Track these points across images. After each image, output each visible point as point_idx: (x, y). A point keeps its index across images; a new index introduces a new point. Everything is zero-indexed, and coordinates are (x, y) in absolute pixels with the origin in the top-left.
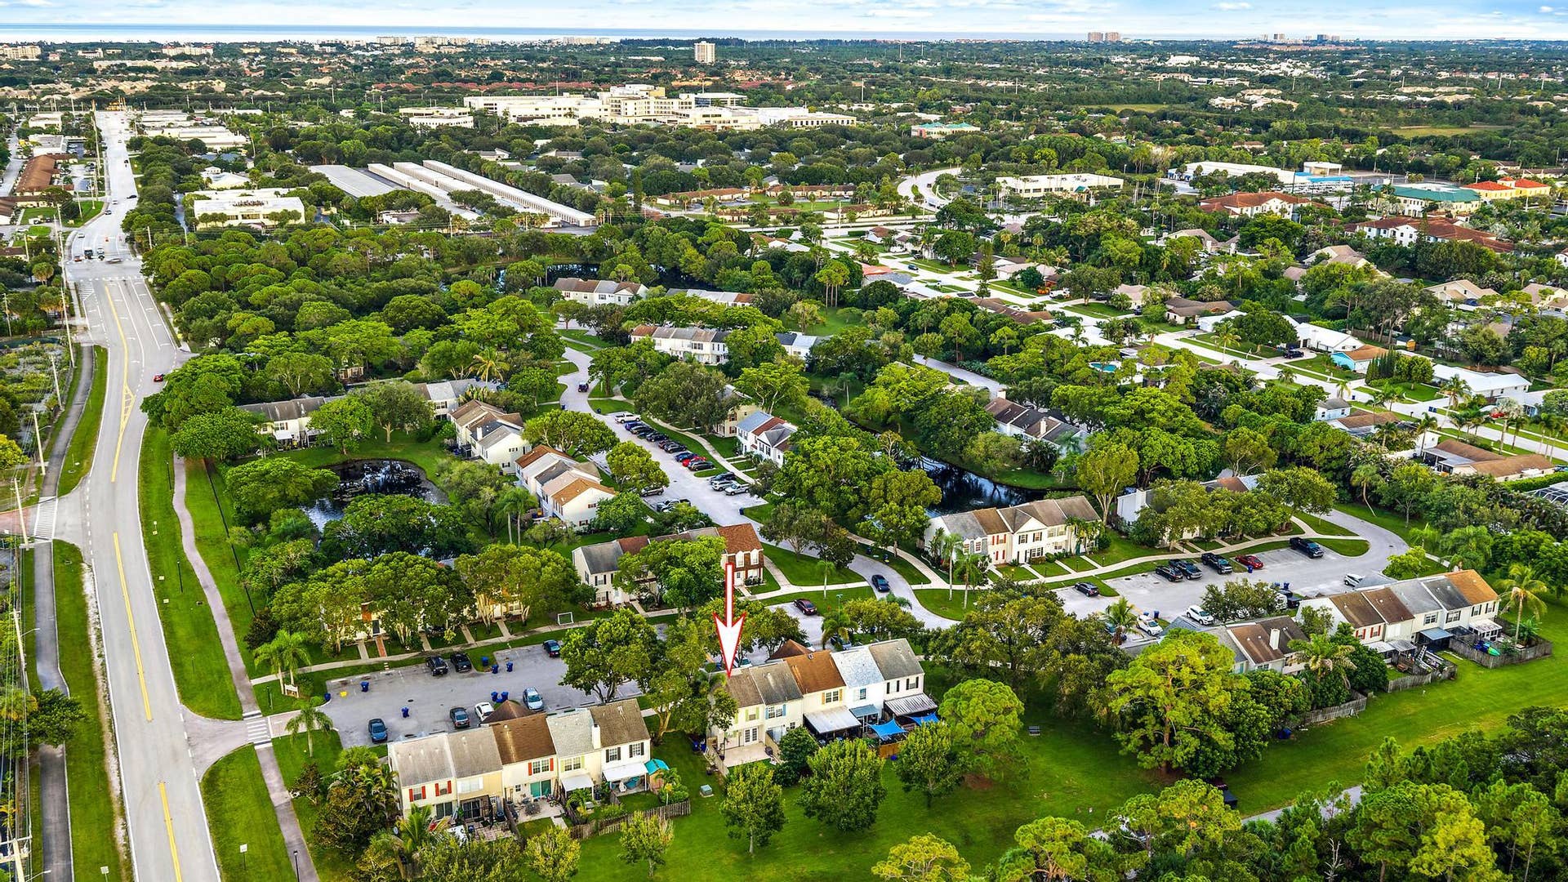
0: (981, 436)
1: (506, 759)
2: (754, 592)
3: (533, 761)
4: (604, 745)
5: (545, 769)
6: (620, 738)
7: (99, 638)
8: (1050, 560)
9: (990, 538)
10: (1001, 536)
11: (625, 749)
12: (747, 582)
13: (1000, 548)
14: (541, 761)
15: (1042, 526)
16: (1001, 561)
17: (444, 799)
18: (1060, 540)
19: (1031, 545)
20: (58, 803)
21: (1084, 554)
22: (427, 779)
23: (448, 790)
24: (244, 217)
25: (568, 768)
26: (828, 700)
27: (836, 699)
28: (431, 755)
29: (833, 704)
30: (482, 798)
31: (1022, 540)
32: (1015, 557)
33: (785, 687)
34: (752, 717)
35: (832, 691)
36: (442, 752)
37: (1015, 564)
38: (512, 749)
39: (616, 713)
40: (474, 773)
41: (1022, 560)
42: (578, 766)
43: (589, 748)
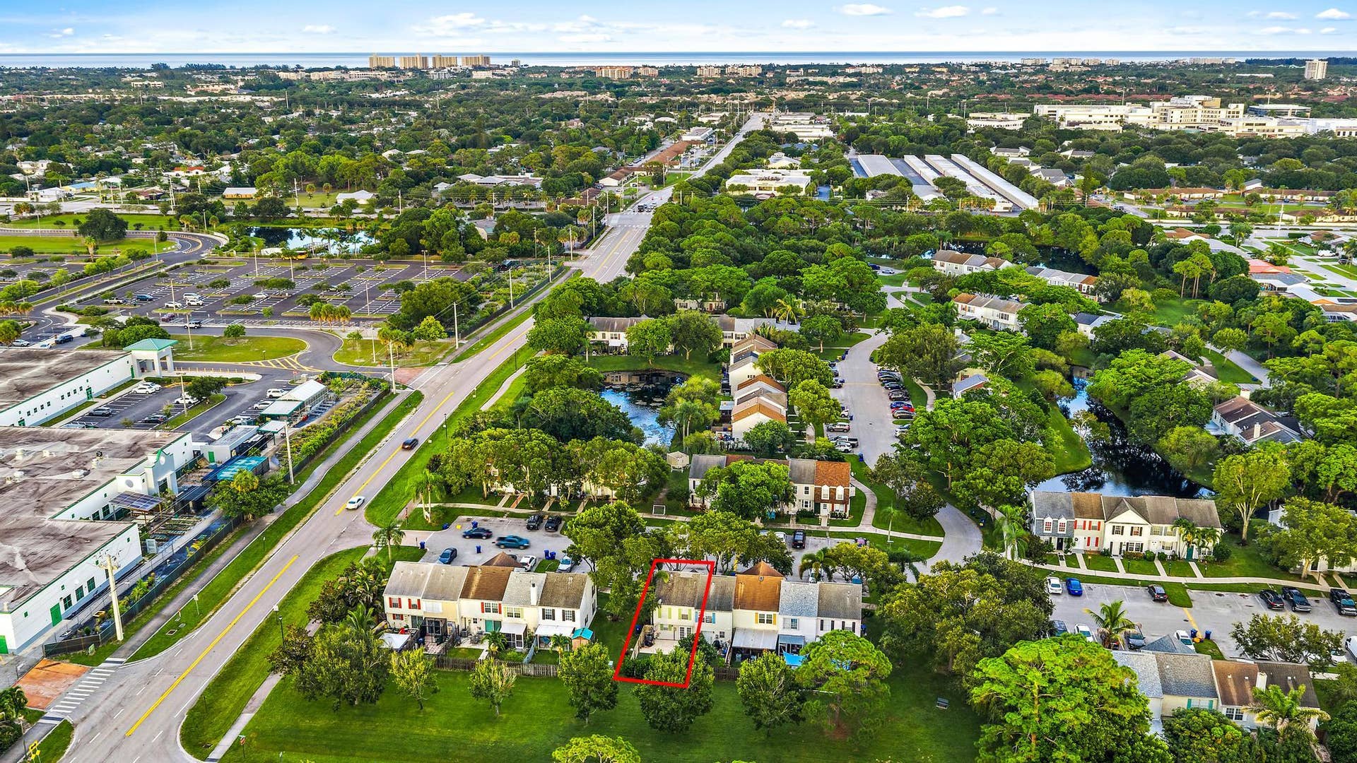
0: (1178, 428)
1: (465, 595)
2: (831, 523)
3: (485, 601)
4: (541, 604)
5: (495, 611)
6: (557, 602)
7: (369, 458)
8: (1149, 558)
9: (1080, 521)
10: (1095, 522)
11: (558, 612)
12: (833, 514)
13: (1093, 534)
14: (492, 603)
15: (1142, 521)
16: (1093, 547)
17: (415, 612)
18: (1169, 540)
19: (1126, 538)
20: (235, 552)
21: (1196, 561)
22: (403, 593)
23: (418, 606)
24: (760, 189)
25: (510, 615)
26: (762, 621)
27: (769, 622)
28: (416, 576)
29: (765, 626)
30: (442, 620)
31: (1118, 531)
32: (1107, 546)
33: (721, 598)
34: (685, 617)
35: (766, 613)
36: (425, 576)
37: (1107, 553)
38: (474, 589)
39: (566, 581)
40: (435, 598)
41: (1115, 551)
42: (518, 616)
43: (527, 603)
